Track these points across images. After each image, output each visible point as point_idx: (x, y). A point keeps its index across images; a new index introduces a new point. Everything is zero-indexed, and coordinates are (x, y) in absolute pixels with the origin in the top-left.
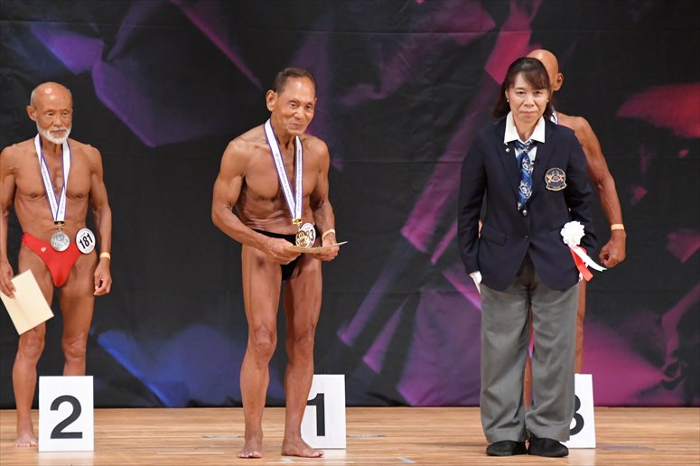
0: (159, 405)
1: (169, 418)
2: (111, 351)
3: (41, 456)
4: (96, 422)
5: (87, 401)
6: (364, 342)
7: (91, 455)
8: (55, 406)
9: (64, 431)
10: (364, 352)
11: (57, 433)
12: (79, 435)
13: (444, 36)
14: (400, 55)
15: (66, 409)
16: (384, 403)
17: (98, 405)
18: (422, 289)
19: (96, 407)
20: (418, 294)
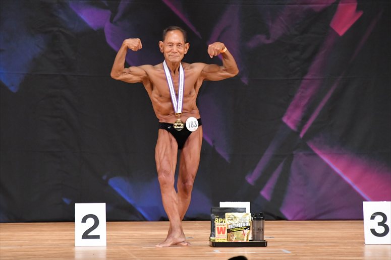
0: (143, 219)
1: (149, 227)
2: (116, 189)
3: (77, 249)
4: (107, 230)
5: (102, 218)
6: (261, 182)
7: (105, 248)
8: (84, 220)
9: (89, 234)
10: (260, 189)
11: (85, 236)
12: (98, 237)
13: (306, 7)
14: (281, 18)
15: (90, 222)
16: (273, 218)
17: (108, 220)
18: (294, 152)
19: (107, 221)
20: (292, 155)
